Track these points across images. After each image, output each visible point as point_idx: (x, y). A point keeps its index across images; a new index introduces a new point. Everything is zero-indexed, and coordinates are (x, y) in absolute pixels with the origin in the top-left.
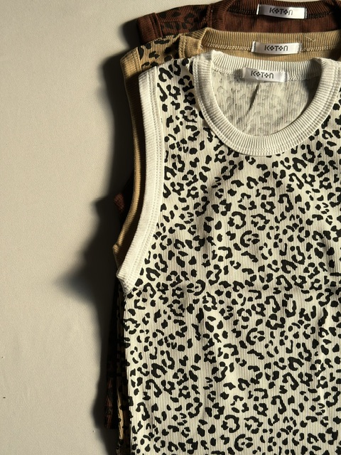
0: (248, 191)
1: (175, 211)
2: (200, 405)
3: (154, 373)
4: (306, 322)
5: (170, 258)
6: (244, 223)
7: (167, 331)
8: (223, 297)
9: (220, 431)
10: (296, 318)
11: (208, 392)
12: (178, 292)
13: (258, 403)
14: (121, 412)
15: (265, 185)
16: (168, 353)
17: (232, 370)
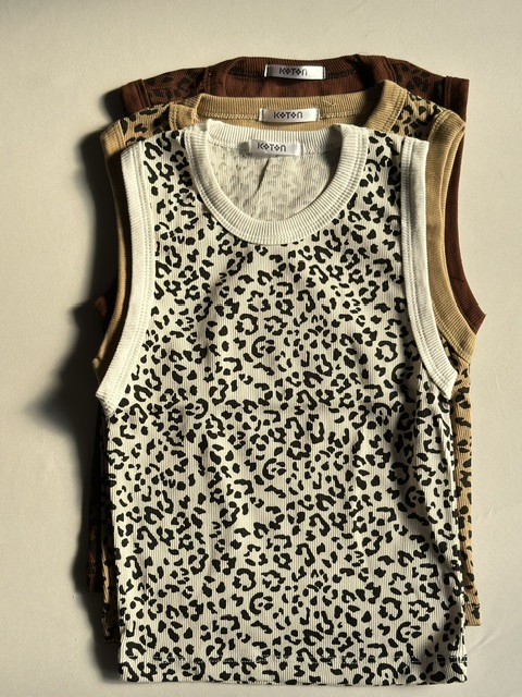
0: (260, 289)
1: (170, 316)
2: (206, 557)
3: (148, 519)
4: (337, 450)
5: (164, 374)
6: (256, 328)
7: (163, 466)
8: (232, 421)
9: (230, 590)
10: (324, 445)
11: (215, 540)
12: (175, 416)
13: (279, 554)
14: (106, 568)
15: (281, 280)
16: (165, 493)
17: (245, 512)
